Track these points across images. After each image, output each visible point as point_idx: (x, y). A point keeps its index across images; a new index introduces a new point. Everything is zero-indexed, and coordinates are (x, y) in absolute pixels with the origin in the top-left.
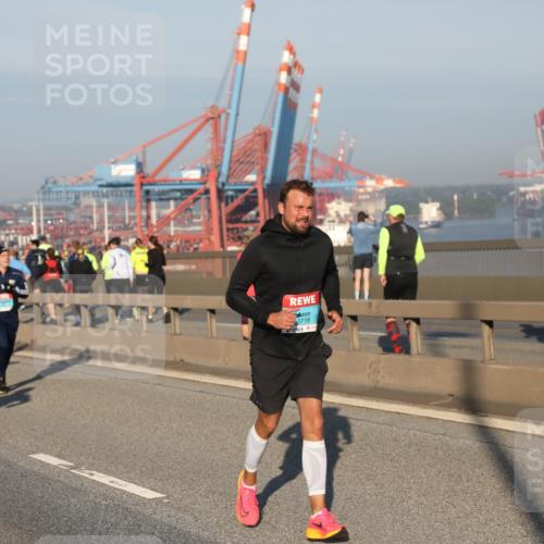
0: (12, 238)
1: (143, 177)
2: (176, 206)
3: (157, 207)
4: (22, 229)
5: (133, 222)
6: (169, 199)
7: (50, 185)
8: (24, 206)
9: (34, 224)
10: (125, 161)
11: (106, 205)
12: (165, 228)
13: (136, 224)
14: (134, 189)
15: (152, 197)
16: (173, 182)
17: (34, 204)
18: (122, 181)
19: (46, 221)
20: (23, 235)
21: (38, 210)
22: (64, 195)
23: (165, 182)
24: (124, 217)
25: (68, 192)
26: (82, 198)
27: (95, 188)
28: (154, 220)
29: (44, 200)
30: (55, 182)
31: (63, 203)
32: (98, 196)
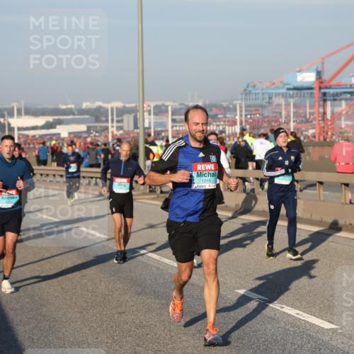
0: (221, 128)
1: (322, 83)
2: (347, 104)
3: (331, 106)
4: (228, 121)
5: (312, 117)
6: (341, 100)
7: (250, 89)
8: (230, 104)
9: (238, 117)
10: (308, 70)
11: (292, 104)
12: (337, 122)
13: (314, 119)
14: (314, 91)
15: (327, 98)
16: (345, 86)
17: (238, 103)
18: (305, 85)
19: (246, 115)
20: (230, 126)
21: (241, 107)
22: (260, 96)
23: (339, 86)
24: (306, 113)
25: (263, 94)
26: (274, 98)
27: (284, 91)
28: (329, 116)
29: (246, 99)
30: (254, 86)
31: (259, 102)
32: (286, 97)
